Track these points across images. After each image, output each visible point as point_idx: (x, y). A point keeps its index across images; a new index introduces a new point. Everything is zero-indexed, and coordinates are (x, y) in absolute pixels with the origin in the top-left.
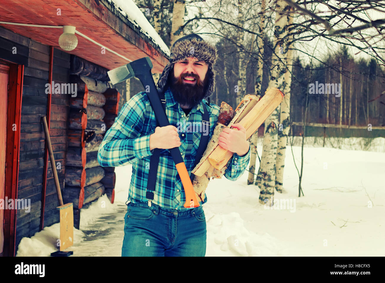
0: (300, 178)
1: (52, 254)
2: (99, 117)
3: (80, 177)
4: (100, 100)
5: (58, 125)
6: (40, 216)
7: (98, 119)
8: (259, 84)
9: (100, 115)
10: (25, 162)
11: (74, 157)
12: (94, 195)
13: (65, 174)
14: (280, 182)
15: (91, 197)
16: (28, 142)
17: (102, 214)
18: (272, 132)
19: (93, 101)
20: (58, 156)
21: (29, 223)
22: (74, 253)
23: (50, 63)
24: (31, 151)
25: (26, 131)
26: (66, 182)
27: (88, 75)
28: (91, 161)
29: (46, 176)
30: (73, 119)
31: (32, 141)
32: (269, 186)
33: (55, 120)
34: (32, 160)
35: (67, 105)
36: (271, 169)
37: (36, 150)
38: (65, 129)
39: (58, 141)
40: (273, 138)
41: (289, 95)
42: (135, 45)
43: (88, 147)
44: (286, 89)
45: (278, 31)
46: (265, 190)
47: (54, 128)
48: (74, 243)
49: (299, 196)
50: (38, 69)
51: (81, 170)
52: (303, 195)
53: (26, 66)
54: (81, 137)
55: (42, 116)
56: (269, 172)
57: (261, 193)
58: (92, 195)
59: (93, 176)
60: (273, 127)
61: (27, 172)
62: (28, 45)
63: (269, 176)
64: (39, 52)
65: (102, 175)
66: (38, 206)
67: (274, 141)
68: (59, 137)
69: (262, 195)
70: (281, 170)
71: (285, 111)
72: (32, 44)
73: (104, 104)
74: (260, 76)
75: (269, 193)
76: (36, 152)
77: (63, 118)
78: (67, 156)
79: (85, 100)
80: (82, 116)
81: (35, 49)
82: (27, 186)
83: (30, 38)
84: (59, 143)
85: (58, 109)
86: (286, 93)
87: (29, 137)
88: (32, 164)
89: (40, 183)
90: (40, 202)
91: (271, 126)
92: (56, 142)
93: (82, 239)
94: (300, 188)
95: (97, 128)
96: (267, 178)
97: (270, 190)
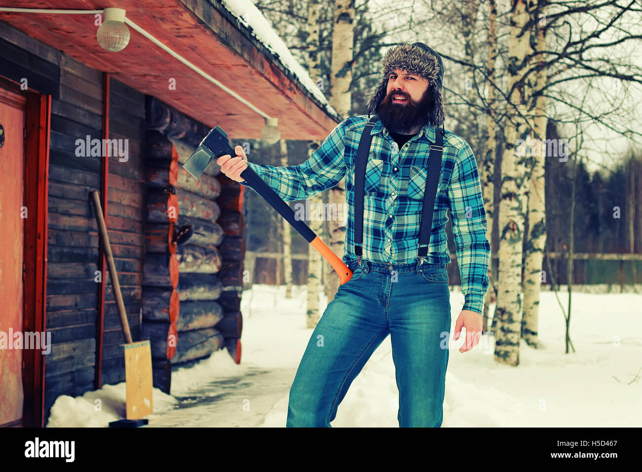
0: (568, 321)
1: (111, 424)
2: (208, 215)
3: (168, 303)
4: (210, 187)
5: (124, 212)
6: (94, 364)
7: (207, 219)
8: (489, 164)
9: (210, 212)
10: (60, 266)
11: (156, 271)
12: (203, 346)
13: (141, 300)
14: (533, 330)
15: (198, 349)
16: (64, 230)
17: (217, 378)
18: (511, 238)
19: (195, 185)
20: (127, 266)
21: (72, 372)
22: (150, 423)
23: (104, 102)
24: (70, 247)
25: (60, 210)
26: (145, 313)
27: (181, 136)
28: (195, 288)
29: (103, 298)
30: (153, 206)
31: (74, 230)
32: (510, 331)
33: (119, 202)
34: (74, 264)
35: (141, 181)
36: (512, 303)
37: (82, 248)
38: (140, 222)
39: (125, 240)
40: (514, 248)
41: (542, 180)
42: (242, 56)
43: (188, 262)
44: (536, 171)
45: (514, 65)
46: (504, 339)
47: (117, 216)
48: (155, 410)
49: (567, 351)
50: (80, 108)
51: (169, 293)
52: (574, 351)
53: (56, 97)
54: (168, 235)
55: (92, 191)
56: (509, 307)
57: (498, 343)
58: (198, 346)
59: (199, 314)
60: (513, 230)
61: (63, 282)
62: (59, 63)
63: (510, 314)
64: (80, 78)
65: (218, 314)
66: (89, 346)
67: (516, 253)
68: (127, 233)
69: (499, 348)
70: (534, 309)
71: (537, 209)
72: (67, 63)
73: (218, 194)
74: (490, 151)
75: (511, 344)
76: (82, 252)
77: (134, 201)
78: (145, 268)
79: (173, 172)
80: (167, 200)
81: (73, 72)
82: (65, 308)
83: (62, 52)
84: (128, 244)
85: (124, 184)
86: (538, 178)
87: (66, 222)
88: (72, 270)
89: (93, 307)
90: (93, 340)
91: (510, 228)
92: (121, 241)
93: (171, 407)
94: (568, 339)
95: (203, 232)
96: (505, 317)
97: (512, 338)
